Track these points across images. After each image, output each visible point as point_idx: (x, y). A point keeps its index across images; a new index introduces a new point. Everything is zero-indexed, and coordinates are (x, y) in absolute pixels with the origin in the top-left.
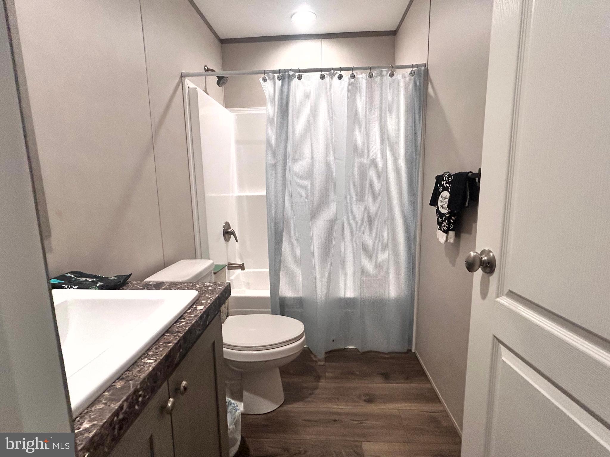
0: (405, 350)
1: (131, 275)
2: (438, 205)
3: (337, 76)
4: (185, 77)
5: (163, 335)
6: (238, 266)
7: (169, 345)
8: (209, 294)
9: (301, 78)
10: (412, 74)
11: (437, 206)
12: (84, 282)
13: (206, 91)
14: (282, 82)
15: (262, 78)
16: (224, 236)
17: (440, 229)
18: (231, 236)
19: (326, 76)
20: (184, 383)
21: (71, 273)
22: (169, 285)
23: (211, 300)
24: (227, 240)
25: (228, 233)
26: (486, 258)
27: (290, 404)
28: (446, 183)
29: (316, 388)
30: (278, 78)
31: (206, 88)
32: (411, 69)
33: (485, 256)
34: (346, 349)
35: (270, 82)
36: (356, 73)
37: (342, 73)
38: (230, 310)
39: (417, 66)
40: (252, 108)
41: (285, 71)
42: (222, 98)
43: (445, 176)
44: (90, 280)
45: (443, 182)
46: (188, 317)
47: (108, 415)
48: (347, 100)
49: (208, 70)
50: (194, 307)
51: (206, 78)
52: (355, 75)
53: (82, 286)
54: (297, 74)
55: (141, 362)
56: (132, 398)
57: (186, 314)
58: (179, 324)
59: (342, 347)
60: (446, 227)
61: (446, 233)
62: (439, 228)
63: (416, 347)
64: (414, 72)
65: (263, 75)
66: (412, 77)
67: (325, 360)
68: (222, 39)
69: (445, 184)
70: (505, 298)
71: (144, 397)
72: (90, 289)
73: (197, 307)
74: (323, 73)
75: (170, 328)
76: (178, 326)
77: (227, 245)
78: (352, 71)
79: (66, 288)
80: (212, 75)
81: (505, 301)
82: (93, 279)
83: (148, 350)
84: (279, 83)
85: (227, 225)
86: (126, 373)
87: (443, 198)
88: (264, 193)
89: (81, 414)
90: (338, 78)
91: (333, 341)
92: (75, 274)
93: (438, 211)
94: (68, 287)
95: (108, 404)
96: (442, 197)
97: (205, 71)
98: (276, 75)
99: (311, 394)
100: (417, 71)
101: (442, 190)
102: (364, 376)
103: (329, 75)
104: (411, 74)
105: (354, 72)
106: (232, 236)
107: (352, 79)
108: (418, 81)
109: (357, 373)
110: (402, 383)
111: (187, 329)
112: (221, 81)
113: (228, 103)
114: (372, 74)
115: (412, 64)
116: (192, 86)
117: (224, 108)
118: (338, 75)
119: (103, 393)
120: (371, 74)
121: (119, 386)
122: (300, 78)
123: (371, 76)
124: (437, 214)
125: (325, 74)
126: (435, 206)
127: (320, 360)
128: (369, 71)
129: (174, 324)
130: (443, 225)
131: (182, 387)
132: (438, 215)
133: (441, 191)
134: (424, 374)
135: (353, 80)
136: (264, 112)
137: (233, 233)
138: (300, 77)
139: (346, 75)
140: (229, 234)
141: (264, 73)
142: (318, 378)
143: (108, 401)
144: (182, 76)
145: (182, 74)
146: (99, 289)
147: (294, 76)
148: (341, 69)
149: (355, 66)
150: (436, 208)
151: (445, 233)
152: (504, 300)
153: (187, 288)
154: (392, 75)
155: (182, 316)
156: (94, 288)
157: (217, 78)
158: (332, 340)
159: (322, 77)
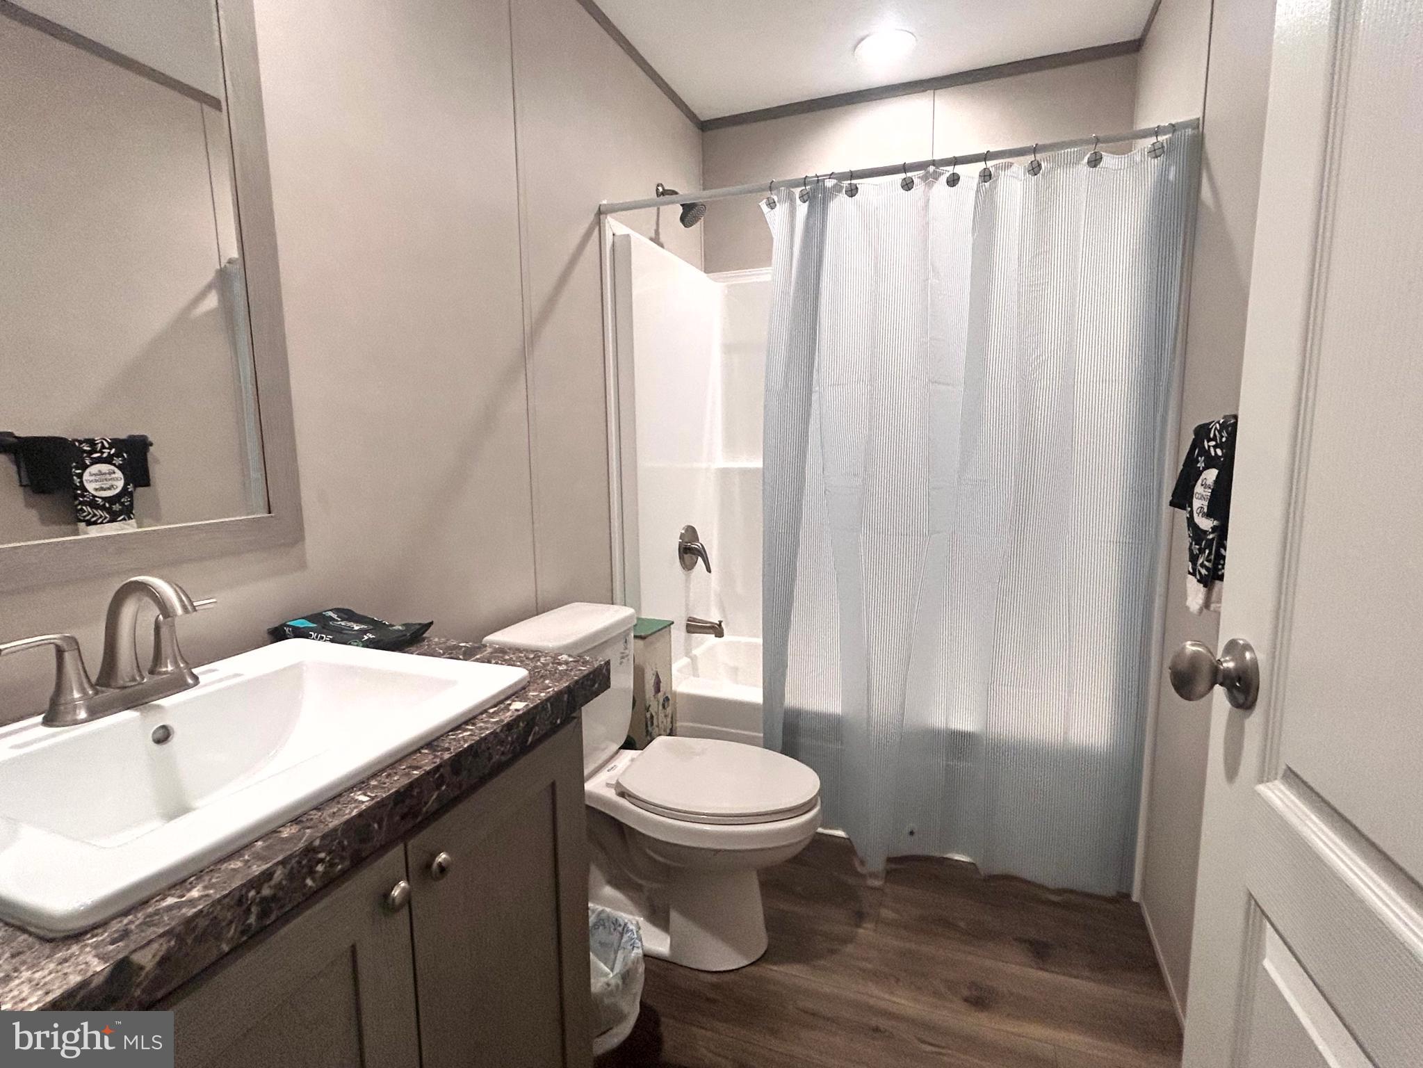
0: (1110, 891)
1: (431, 623)
2: (1191, 506)
3: (943, 179)
4: (606, 213)
5: (418, 750)
6: (709, 627)
7: (415, 772)
8: (552, 680)
9: (854, 192)
10: (1155, 152)
11: (1189, 509)
12: (347, 630)
13: (659, 238)
14: (809, 206)
15: (765, 200)
16: (681, 558)
17: (1193, 574)
18: (697, 559)
19: (916, 181)
20: (443, 857)
21: (337, 610)
22: (492, 653)
23: (549, 692)
24: (688, 566)
25: (690, 551)
26: (1231, 665)
27: (775, 963)
28: (1215, 447)
29: (846, 940)
30: (801, 197)
31: (657, 232)
32: (1153, 140)
33: (1232, 660)
34: (943, 861)
35: (782, 209)
36: (997, 167)
37: (959, 169)
38: (678, 724)
39: (1173, 128)
40: (747, 272)
41: (819, 180)
42: (697, 251)
43: (1214, 427)
44: (356, 628)
45: (1208, 442)
46: (483, 722)
47: (237, 883)
48: (973, 235)
49: (665, 193)
50: (509, 702)
51: (658, 209)
52: (992, 170)
53: (341, 637)
54: (846, 183)
55: (348, 796)
56: (299, 862)
57: (484, 716)
58: (458, 734)
59: (937, 854)
60: (1207, 569)
61: (1205, 586)
62: (1191, 571)
63: (1144, 891)
64: (1163, 147)
65: (768, 194)
66: (1156, 160)
67: (886, 878)
68: (705, 121)
69: (1212, 449)
70: (1282, 787)
71: (332, 865)
72: (350, 644)
73: (514, 703)
74: (909, 174)
75: (438, 738)
76: (454, 739)
77: (688, 580)
78: (984, 162)
79: (313, 639)
80: (673, 203)
81: (1277, 794)
82: (362, 626)
83: (374, 776)
84: (802, 209)
85: (691, 532)
86: (311, 812)
87: (1205, 488)
88: (758, 463)
89: (201, 872)
90: (948, 182)
91: (912, 833)
92: (339, 614)
93: (1191, 520)
94: (317, 637)
95: (249, 864)
96: (1202, 485)
97: (658, 195)
98: (797, 191)
99: (832, 952)
100: (1170, 141)
101: (1203, 465)
102: (978, 935)
103: (924, 178)
104: (1153, 153)
105: (990, 164)
106: (700, 559)
107: (985, 182)
108: (1173, 169)
109: (962, 924)
110: (1082, 978)
111: (466, 746)
112: (690, 213)
113: (712, 262)
114: (1039, 165)
115: (1156, 126)
116: (621, 229)
117: (703, 273)
118: (947, 175)
119: (256, 841)
120: (1035, 164)
121: (286, 835)
122: (852, 192)
123: (1035, 169)
124: (1189, 529)
125: (913, 178)
126: (1184, 508)
127: (874, 875)
128: (1030, 158)
129: (449, 732)
130: (1200, 561)
131: (435, 865)
132: (1191, 535)
133: (1201, 469)
134: (1155, 968)
135: (987, 184)
136: (768, 278)
137: (701, 553)
138: (852, 190)
139: (969, 173)
140: (694, 554)
141: (771, 189)
142: (859, 917)
143: (254, 858)
144: (601, 213)
145: (599, 209)
146: (363, 646)
147: (837, 189)
148: (956, 161)
149: (992, 150)
150: (1188, 516)
151: (1202, 585)
152: (1277, 792)
153: (522, 662)
154: (1095, 162)
155: (475, 718)
156: (356, 644)
157: (681, 208)
158: (907, 830)
159: (908, 185)
